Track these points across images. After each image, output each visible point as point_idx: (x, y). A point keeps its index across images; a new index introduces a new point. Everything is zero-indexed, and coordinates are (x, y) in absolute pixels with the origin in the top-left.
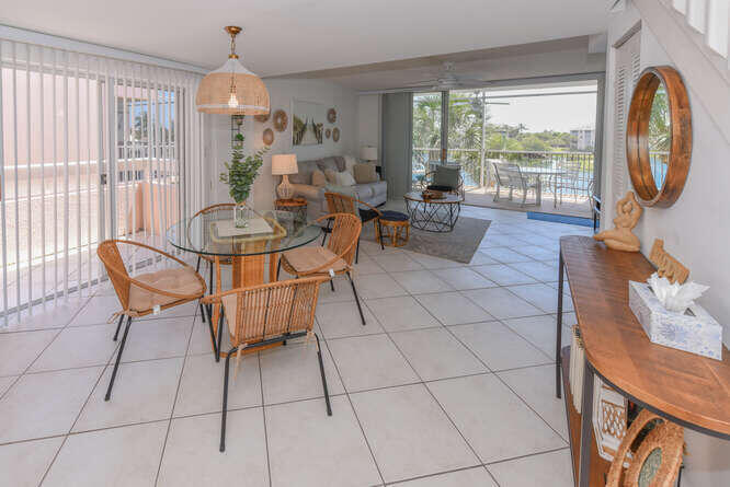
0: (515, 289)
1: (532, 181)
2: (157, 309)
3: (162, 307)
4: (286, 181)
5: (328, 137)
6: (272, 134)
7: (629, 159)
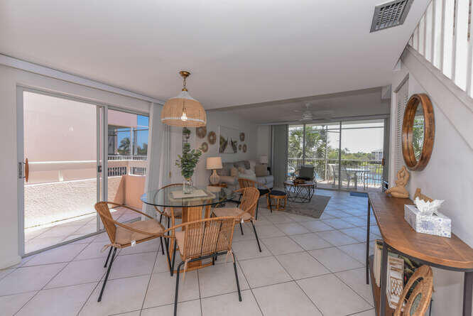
0: (344, 231)
1: (353, 176)
2: (133, 243)
3: (137, 242)
4: (215, 173)
5: (240, 149)
6: (207, 145)
7: (403, 147)
